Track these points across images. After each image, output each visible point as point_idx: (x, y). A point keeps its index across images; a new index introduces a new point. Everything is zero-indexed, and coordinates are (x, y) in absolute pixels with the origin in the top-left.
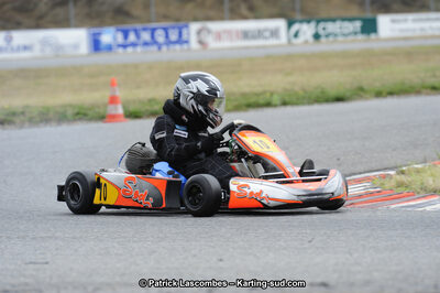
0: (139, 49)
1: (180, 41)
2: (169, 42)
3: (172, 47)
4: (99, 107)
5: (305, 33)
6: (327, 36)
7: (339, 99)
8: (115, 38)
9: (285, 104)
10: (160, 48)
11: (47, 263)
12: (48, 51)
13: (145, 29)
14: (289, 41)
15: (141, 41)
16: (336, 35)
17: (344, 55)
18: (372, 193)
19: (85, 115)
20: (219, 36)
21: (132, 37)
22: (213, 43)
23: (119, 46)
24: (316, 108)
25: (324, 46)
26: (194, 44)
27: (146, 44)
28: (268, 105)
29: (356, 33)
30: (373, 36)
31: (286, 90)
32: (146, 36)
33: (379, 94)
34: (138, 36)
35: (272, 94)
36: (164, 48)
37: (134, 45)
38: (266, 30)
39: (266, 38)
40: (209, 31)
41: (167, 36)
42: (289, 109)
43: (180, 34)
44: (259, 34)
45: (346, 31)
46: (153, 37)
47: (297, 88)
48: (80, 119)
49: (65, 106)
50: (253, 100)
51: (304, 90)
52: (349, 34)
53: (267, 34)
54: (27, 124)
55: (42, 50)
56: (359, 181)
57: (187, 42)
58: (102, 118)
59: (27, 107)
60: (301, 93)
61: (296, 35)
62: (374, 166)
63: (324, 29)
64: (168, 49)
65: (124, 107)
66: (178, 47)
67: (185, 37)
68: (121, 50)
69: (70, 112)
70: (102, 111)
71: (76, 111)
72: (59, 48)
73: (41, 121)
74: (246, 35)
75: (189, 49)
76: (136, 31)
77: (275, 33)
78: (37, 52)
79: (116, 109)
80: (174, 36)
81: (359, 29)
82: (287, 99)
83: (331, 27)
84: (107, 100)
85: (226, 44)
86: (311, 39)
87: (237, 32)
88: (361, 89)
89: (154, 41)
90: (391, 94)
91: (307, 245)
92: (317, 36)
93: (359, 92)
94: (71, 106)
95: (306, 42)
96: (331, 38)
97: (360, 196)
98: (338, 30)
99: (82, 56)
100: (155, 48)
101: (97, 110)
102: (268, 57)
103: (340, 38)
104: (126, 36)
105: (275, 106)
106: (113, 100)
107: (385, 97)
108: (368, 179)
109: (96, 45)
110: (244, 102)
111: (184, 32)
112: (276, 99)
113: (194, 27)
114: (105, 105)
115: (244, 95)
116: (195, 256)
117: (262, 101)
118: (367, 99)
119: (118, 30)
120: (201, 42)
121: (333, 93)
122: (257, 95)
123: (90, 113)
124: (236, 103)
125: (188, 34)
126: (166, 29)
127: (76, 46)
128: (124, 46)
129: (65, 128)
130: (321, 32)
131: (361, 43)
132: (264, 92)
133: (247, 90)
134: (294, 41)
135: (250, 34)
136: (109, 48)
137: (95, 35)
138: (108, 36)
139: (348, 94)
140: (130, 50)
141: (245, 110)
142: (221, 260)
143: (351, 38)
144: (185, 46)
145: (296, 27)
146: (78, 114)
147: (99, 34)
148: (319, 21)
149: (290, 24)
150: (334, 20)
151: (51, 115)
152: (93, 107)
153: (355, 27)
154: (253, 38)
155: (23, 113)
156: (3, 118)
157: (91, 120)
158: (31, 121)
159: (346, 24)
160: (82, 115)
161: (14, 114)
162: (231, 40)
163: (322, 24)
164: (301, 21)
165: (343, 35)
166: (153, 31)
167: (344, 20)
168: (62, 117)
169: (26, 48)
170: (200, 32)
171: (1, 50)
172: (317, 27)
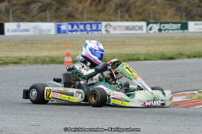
0: (78, 33)
1: (98, 30)
2: (92, 30)
3: (93, 32)
4: (60, 58)
6: (165, 30)
7: (171, 58)
9: (146, 60)
10: (88, 33)
11: (39, 126)
13: (81, 24)
14: (147, 32)
15: (79, 30)
16: (169, 30)
18: (187, 101)
19: (54, 61)
20: (115, 28)
21: (75, 27)
23: (70, 31)
24: (160, 61)
25: (163, 34)
27: (81, 31)
28: (138, 60)
29: (178, 29)
30: (186, 31)
31: (146, 53)
32: (82, 27)
33: (189, 57)
34: (78, 27)
35: (140, 54)
36: (90, 33)
37: (76, 31)
38: (137, 26)
39: (137, 30)
40: (111, 26)
41: (91, 28)
42: (148, 62)
43: (97, 27)
44: (133, 28)
45: (173, 28)
46: (85, 28)
47: (151, 53)
48: (52, 63)
49: (45, 57)
50: (131, 57)
51: (154, 53)
53: (137, 28)
54: (27, 65)
55: (34, 32)
57: (100, 30)
58: (62, 63)
59: (28, 56)
60: (154, 55)
61: (150, 29)
63: (163, 27)
65: (72, 59)
66: (96, 32)
67: (99, 28)
68: (70, 33)
69: (47, 60)
71: (50, 59)
73: (34, 63)
74: (127, 28)
75: (101, 34)
76: (77, 24)
77: (141, 28)
78: (31, 33)
79: (69, 59)
82: (147, 57)
83: (167, 26)
84: (64, 55)
85: (118, 32)
86: (157, 31)
87: (123, 26)
88: (181, 54)
89: (85, 30)
90: (195, 57)
92: (160, 30)
93: (180, 56)
94: (47, 57)
96: (167, 31)
97: (181, 102)
98: (170, 28)
99: (52, 35)
100: (86, 32)
101: (60, 59)
102: (138, 38)
103: (171, 31)
104: (72, 27)
105: (141, 60)
107: (192, 58)
108: (185, 95)
110: (127, 58)
111: (99, 25)
112: (142, 57)
113: (104, 24)
114: (64, 57)
115: (127, 55)
117: (135, 58)
118: (183, 59)
119: (69, 24)
121: (169, 55)
122: (134, 55)
123: (56, 60)
124: (123, 58)
125: (101, 27)
126: (90, 24)
127: (49, 30)
128: (72, 31)
129: (45, 66)
130: (162, 28)
132: (136, 54)
133: (128, 53)
134: (150, 32)
135: (130, 28)
136: (65, 32)
137: (58, 25)
139: (175, 56)
140: (74, 33)
141: (128, 62)
143: (176, 31)
144: (99, 32)
146: (51, 60)
147: (60, 25)
148: (161, 23)
149: (148, 24)
150: (168, 23)
151: (39, 60)
152: (58, 58)
153: (178, 26)
154: (131, 30)
155: (26, 59)
156: (16, 61)
157: (56, 63)
158: (29, 63)
159: (174, 25)
160: (53, 61)
161: (22, 59)
162: (121, 30)
163: (163, 25)
164: (153, 23)
165: (172, 30)
166: (85, 24)
167: (173, 23)
168: (44, 62)
169: (26, 30)
170: (106, 26)
171: (15, 31)
172: (160, 25)
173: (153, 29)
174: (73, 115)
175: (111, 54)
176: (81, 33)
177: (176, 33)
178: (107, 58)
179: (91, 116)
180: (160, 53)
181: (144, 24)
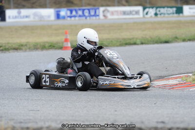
0: (77, 18)
1: (95, 15)
2: (90, 16)
3: (91, 18)
5: (151, 13)
6: (161, 14)
7: (166, 42)
8: (66, 13)
9: (142, 43)
10: (86, 18)
11: (39, 111)
12: (37, 19)
13: (80, 10)
14: (144, 16)
15: (78, 15)
16: (164, 14)
17: (168, 23)
18: (182, 84)
19: (54, 47)
20: (112, 13)
21: (74, 13)
22: (110, 16)
23: (68, 17)
24: (156, 46)
25: (159, 19)
26: (101, 17)
27: (80, 16)
28: (135, 44)
29: (173, 13)
30: (181, 15)
31: (143, 37)
32: (80, 13)
33: (184, 40)
34: (77, 12)
35: (137, 39)
36: (88, 18)
37: (75, 16)
38: (133, 11)
39: (133, 15)
40: (108, 11)
41: (89, 13)
42: (144, 46)
43: (95, 12)
44: (130, 13)
45: (169, 12)
46: (83, 13)
47: (147, 37)
48: (51, 48)
49: (45, 42)
50: (128, 42)
52: (170, 14)
53: (134, 13)
54: (28, 50)
55: (34, 18)
56: (176, 78)
57: (98, 16)
58: (61, 48)
59: (28, 42)
60: (150, 39)
61: (147, 14)
62: (182, 71)
65: (71, 44)
66: (94, 18)
67: (97, 13)
68: (69, 19)
69: (47, 45)
70: (61, 45)
71: (50, 44)
72: (41, 17)
73: (34, 49)
74: (124, 13)
75: (99, 19)
76: (76, 10)
77: (137, 13)
78: (31, 19)
79: (67, 44)
80: (92, 13)
81: (175, 12)
82: (143, 41)
83: (162, 10)
84: (63, 40)
85: (115, 17)
86: (153, 16)
87: (121, 11)
88: (176, 38)
89: (84, 15)
90: (190, 40)
91: (154, 105)
92: (156, 14)
93: (176, 39)
94: (47, 42)
95: (151, 17)
96: (162, 15)
97: (177, 85)
98: (165, 12)
99: (52, 21)
100: (84, 18)
101: (59, 44)
102: (135, 23)
103: (166, 15)
104: (71, 13)
105: (138, 44)
106: (66, 40)
107: (187, 41)
108: (180, 77)
109: (58, 16)
110: (124, 42)
111: (97, 11)
112: (138, 41)
113: (102, 9)
114: (62, 43)
115: (124, 39)
116: (104, 109)
117: (132, 42)
118: (179, 42)
119: (68, 10)
120: (104, 16)
121: (164, 39)
122: (130, 39)
123: (56, 46)
124: (121, 43)
125: (99, 12)
126: (89, 10)
127: (49, 17)
128: (71, 17)
129: (45, 52)
130: (158, 12)
131: (176, 18)
132: (133, 38)
133: (125, 37)
134: (146, 16)
135: (127, 13)
136: (64, 18)
138: (64, 12)
139: (170, 40)
140: (73, 18)
141: (125, 46)
142: (116, 111)
143: (171, 15)
144: (97, 17)
145: (147, 10)
146: (50, 46)
147: (59, 11)
148: (157, 8)
149: (144, 9)
151: (38, 46)
152: (57, 43)
153: (173, 11)
154: (128, 14)
155: (26, 45)
156: (17, 47)
157: (56, 49)
158: (30, 49)
159: (169, 9)
160: (52, 46)
161: (22, 45)
162: (118, 15)
164: (149, 8)
165: (168, 14)
166: (83, 10)
167: (168, 7)
168: (43, 47)
169: (27, 17)
170: (104, 11)
171: (16, 17)
172: (156, 10)
173: (149, 13)
174: (71, 99)
175: (109, 39)
176: (80, 18)
177: (172, 17)
178: (104, 43)
179: (88, 100)
180: (157, 37)
181: (140, 8)
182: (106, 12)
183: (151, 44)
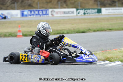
0: (35, 16)
1: (46, 14)
2: (43, 14)
3: (44, 16)
5: (81, 13)
6: (87, 13)
7: (83, 32)
8: (28, 13)
10: (40, 16)
13: (36, 11)
14: (77, 15)
15: (35, 14)
16: (90, 13)
19: (12, 35)
20: (57, 13)
21: (33, 13)
24: (76, 34)
26: (50, 15)
27: (37, 15)
28: (63, 33)
29: (95, 13)
30: (100, 14)
31: (69, 29)
32: (37, 12)
33: (94, 31)
34: (34, 12)
35: (65, 30)
36: (42, 16)
37: (33, 15)
38: (70, 11)
39: (70, 14)
40: (54, 12)
43: (46, 12)
44: (68, 13)
45: (93, 12)
46: (38, 13)
47: (72, 29)
50: (59, 32)
51: (74, 29)
53: (70, 13)
57: (48, 14)
58: (16, 36)
61: (79, 13)
63: (87, 11)
64: (43, 16)
66: (45, 16)
67: (47, 13)
68: (29, 16)
69: (7, 34)
72: (12, 15)
74: (65, 13)
75: (49, 16)
76: (34, 11)
77: (73, 12)
79: (20, 34)
81: (96, 12)
82: (69, 32)
83: (88, 11)
86: (83, 14)
87: (62, 12)
88: (90, 29)
89: (39, 14)
90: (98, 31)
92: (84, 14)
94: (8, 32)
95: (81, 15)
96: (88, 14)
100: (39, 16)
103: (91, 14)
105: (65, 34)
107: (96, 32)
109: (23, 15)
110: (56, 32)
111: (47, 11)
113: (50, 10)
115: (57, 30)
118: (91, 32)
119: (29, 11)
120: (52, 15)
121: (82, 30)
122: (61, 30)
124: (54, 33)
125: (48, 12)
126: (42, 11)
127: (17, 15)
128: (30, 15)
130: (86, 12)
132: (63, 30)
136: (26, 16)
138: (26, 12)
139: (86, 31)
140: (32, 16)
144: (48, 16)
145: (79, 11)
146: (10, 35)
147: (23, 12)
148: (85, 9)
149: (77, 10)
150: (89, 9)
151: (2, 35)
152: (14, 33)
153: (95, 11)
159: (93, 10)
162: (60, 14)
163: (86, 10)
164: (80, 9)
165: (92, 13)
166: (39, 11)
167: (92, 9)
168: (5, 36)
170: (52, 12)
172: (85, 11)
173: (80, 13)
176: (36, 16)
177: (95, 15)
181: (74, 10)
182: (53, 12)
183: (73, 33)
